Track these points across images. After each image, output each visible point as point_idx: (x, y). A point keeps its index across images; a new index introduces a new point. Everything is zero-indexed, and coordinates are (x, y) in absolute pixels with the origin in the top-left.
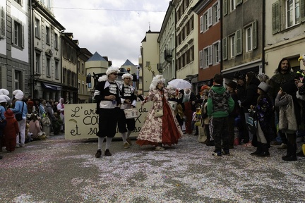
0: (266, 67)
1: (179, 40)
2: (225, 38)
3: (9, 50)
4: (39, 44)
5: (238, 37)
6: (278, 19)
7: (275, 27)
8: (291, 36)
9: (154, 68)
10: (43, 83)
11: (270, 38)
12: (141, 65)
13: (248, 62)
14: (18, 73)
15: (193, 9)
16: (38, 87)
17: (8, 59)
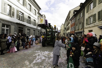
0: (84, 32)
2: (76, 25)
3: (37, 28)
5: (78, 25)
6: (87, 22)
7: (86, 23)
9: (63, 30)
10: (43, 33)
12: (61, 30)
13: (80, 31)
14: (39, 31)
16: (42, 33)
17: (37, 29)
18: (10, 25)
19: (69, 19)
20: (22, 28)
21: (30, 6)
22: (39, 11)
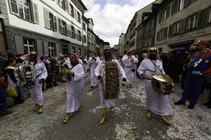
1: (131, 38)
2: (144, 40)
3: (83, 44)
4: (90, 41)
5: (148, 40)
6: (158, 36)
7: (157, 38)
8: (161, 42)
9: (123, 46)
10: (91, 52)
11: (156, 42)
12: (119, 45)
14: (85, 49)
15: (135, 29)
17: (83, 46)
18: (54, 44)
19: (134, 26)
20: (66, 46)
21: (72, 7)
22: (83, 14)
